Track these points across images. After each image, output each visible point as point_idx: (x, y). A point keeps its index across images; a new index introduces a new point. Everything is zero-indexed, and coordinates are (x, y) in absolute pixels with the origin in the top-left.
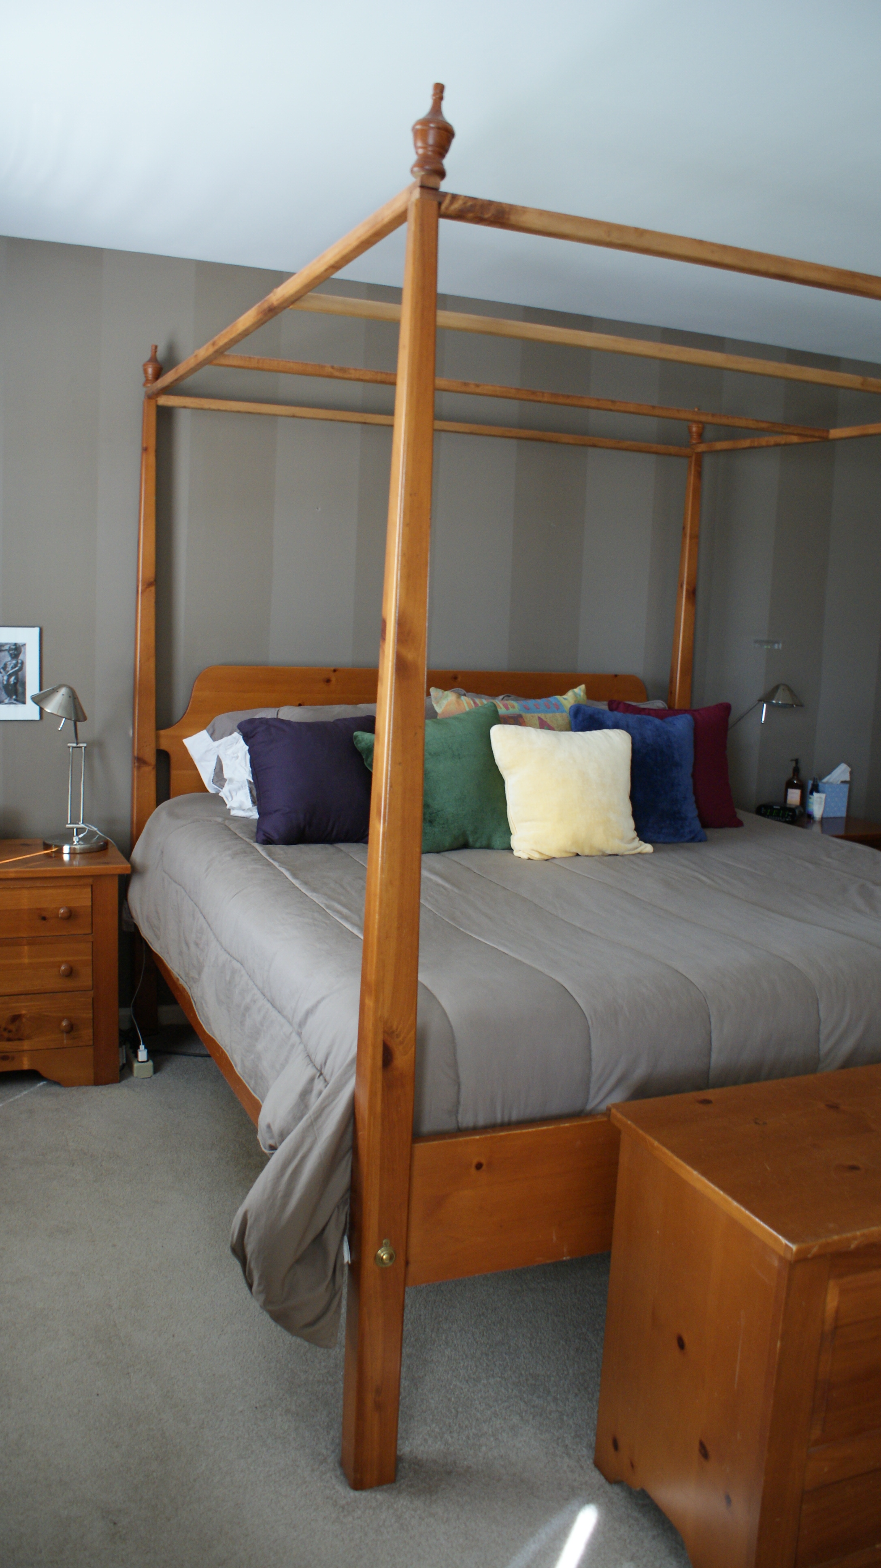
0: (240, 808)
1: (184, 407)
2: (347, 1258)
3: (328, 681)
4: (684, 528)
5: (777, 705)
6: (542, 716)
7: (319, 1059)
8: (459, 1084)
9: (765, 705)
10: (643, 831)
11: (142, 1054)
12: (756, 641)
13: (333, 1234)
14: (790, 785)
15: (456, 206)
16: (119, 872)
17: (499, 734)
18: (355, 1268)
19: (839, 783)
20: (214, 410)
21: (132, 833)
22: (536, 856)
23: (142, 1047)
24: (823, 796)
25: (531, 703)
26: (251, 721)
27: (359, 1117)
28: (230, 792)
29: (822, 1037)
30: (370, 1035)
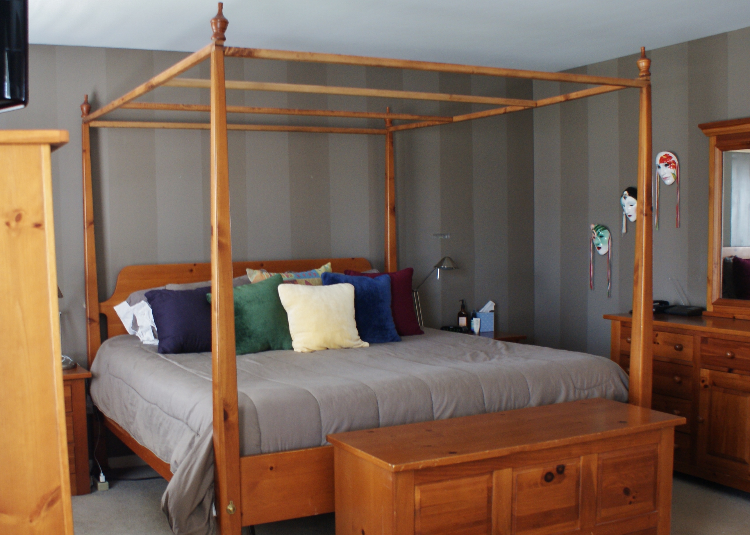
0: (148, 340)
1: (104, 127)
2: (214, 513)
3: (191, 271)
4: (386, 174)
5: (444, 269)
6: (307, 280)
7: (196, 428)
8: (260, 433)
9: (439, 269)
10: (363, 336)
11: (102, 478)
12: (434, 235)
13: (207, 502)
14: (460, 315)
15: (231, 51)
16: (85, 376)
17: (282, 289)
18: (218, 519)
19: (488, 312)
20: (121, 127)
21: (88, 359)
22: (305, 350)
23: (102, 474)
24: (479, 319)
25: (301, 274)
26: (151, 292)
27: (215, 446)
28: (142, 333)
29: (434, 411)
30: (218, 408)
